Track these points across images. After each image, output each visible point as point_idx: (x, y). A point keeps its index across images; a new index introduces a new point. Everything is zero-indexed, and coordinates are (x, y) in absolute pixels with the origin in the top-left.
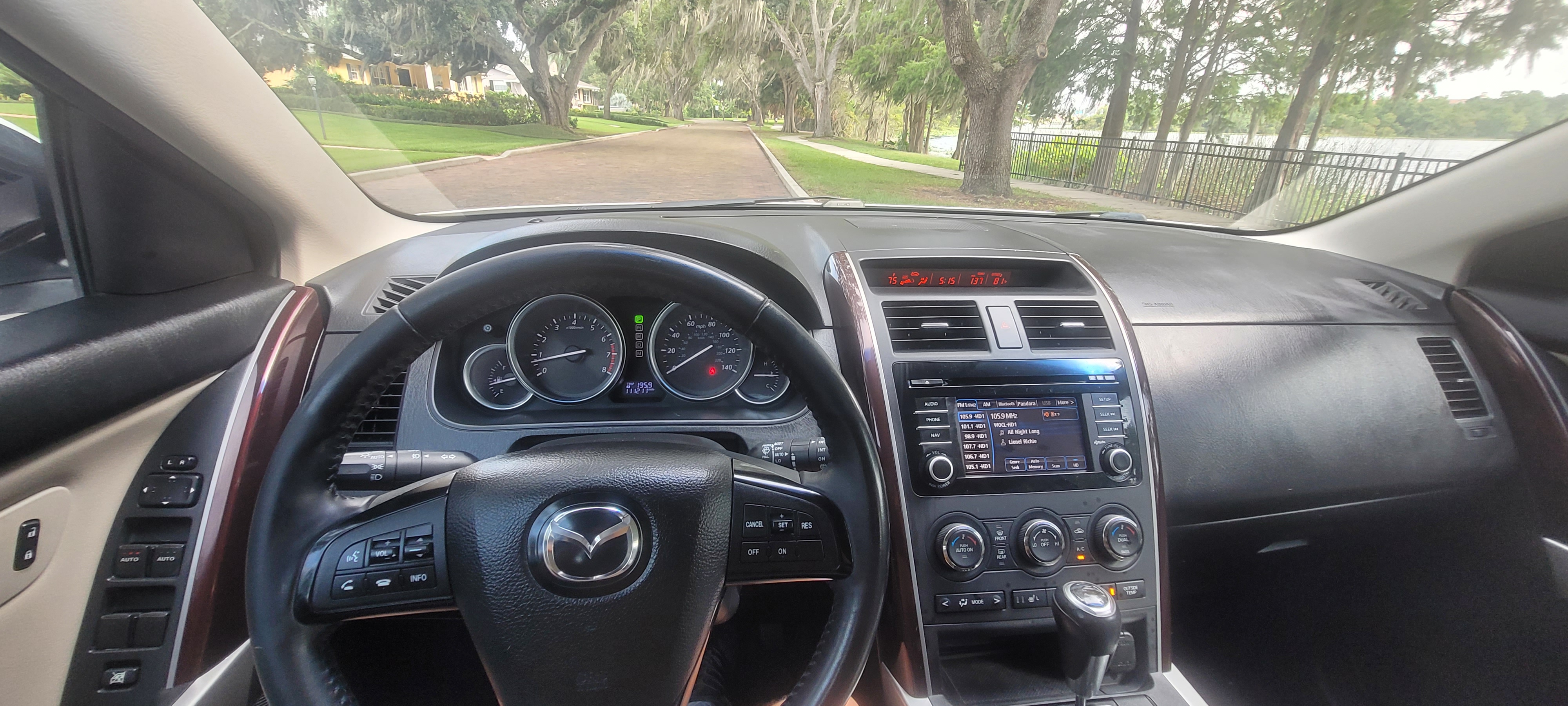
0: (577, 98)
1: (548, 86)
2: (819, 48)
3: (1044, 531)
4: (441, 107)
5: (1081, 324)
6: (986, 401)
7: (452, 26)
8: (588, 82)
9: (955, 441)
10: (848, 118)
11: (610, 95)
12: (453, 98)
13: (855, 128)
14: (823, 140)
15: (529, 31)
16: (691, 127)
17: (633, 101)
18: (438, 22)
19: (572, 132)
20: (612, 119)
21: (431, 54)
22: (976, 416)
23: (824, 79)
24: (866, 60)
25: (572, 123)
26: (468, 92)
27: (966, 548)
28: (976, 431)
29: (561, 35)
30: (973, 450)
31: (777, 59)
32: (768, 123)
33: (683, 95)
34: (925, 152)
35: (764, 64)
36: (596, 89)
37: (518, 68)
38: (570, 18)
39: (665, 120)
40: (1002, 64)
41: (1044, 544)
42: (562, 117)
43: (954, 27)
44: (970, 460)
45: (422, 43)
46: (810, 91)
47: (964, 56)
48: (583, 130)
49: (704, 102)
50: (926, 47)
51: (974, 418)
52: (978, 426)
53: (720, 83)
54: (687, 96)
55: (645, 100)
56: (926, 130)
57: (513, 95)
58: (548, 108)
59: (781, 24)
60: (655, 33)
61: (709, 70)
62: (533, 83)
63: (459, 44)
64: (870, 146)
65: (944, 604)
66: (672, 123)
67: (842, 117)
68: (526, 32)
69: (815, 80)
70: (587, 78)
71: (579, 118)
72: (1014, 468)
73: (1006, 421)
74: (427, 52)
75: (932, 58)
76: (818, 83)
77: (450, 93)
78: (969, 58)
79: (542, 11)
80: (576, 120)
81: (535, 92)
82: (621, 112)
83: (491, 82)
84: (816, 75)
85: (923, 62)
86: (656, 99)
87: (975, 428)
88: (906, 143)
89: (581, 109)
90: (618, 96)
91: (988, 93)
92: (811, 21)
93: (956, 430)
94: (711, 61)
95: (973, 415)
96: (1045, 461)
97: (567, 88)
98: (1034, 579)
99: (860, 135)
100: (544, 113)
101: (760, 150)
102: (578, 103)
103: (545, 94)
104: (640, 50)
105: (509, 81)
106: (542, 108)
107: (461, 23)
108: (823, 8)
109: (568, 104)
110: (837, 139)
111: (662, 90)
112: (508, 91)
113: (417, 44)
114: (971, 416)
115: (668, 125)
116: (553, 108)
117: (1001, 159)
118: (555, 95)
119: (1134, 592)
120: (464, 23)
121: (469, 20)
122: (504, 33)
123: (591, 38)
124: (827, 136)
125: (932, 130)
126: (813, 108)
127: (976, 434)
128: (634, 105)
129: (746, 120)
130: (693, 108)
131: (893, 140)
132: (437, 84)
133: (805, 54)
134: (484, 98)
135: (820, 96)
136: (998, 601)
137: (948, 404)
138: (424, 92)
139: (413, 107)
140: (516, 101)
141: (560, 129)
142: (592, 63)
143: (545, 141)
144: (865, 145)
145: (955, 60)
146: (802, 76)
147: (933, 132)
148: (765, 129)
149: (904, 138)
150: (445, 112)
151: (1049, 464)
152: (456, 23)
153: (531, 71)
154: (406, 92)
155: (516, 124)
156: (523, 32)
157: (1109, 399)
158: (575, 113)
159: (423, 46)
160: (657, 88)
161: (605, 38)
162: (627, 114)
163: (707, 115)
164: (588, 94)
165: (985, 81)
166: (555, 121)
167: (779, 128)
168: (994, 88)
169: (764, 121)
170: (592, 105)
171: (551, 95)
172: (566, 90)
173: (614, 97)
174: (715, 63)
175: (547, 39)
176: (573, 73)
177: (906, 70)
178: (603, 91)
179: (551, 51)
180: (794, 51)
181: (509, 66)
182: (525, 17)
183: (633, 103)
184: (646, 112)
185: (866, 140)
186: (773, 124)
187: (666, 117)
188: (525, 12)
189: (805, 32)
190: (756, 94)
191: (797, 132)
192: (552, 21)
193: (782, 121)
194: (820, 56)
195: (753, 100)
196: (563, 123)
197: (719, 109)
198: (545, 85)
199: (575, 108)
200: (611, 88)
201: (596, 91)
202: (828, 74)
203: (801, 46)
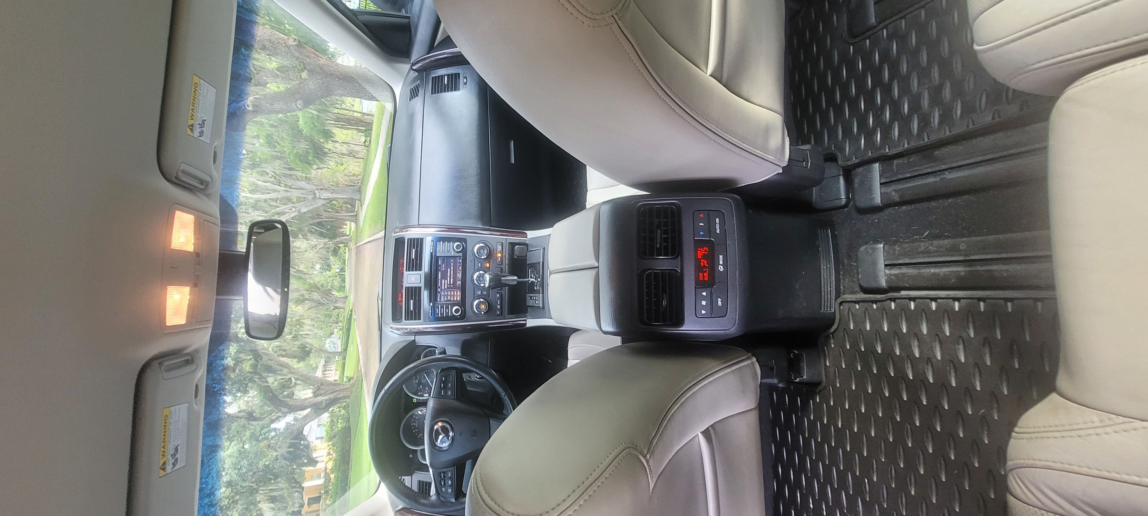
0: (330, 375)
1: (320, 399)
2: (289, 194)
4: (337, 474)
5: (415, 249)
6: (438, 290)
7: (275, 468)
8: (317, 367)
9: (450, 304)
10: (346, 171)
11: (326, 352)
12: (330, 465)
13: (354, 167)
14: (363, 193)
15: (277, 413)
16: (353, 290)
17: (332, 334)
18: (272, 477)
19: (356, 380)
20: (347, 351)
21: (296, 484)
22: (442, 295)
23: (313, 191)
24: (299, 159)
25: (349, 380)
26: (325, 455)
27: (481, 306)
29: (280, 389)
30: (453, 296)
32: (350, 232)
33: (327, 297)
34: (373, 116)
35: (302, 236)
36: (323, 362)
37: (307, 419)
38: (267, 382)
39: (347, 310)
40: (302, 71)
42: (345, 387)
43: (274, 107)
44: (455, 298)
45: (288, 489)
46: (324, 202)
47: (297, 100)
48: (355, 372)
49: (333, 280)
53: (318, 267)
54: (327, 293)
55: (330, 324)
56: (356, 114)
57: (327, 422)
58: (338, 398)
61: (307, 276)
62: (318, 409)
63: (288, 463)
64: (367, 159)
65: (498, 313)
66: (349, 305)
67: (345, 176)
68: (278, 415)
69: (315, 198)
70: (313, 369)
71: (345, 375)
72: (459, 283)
73: (445, 284)
74: (294, 485)
76: (317, 196)
77: (326, 469)
78: (298, 96)
79: (261, 404)
80: (347, 377)
81: (325, 407)
82: (340, 342)
83: (317, 439)
84: (310, 197)
86: (330, 316)
87: (446, 295)
88: (366, 131)
89: (338, 373)
90: (328, 345)
91: (325, 83)
92: (266, 199)
96: (458, 272)
97: (321, 384)
99: (359, 164)
100: (342, 401)
102: (333, 376)
103: (327, 400)
104: (291, 330)
105: (317, 426)
106: (337, 402)
107: (272, 461)
109: (334, 384)
112: (324, 425)
113: (288, 493)
115: (351, 308)
116: (337, 395)
118: (327, 393)
120: (272, 460)
121: (270, 456)
122: (279, 429)
124: (360, 190)
125: (355, 110)
126: (337, 200)
128: (335, 333)
129: (347, 249)
130: (337, 288)
131: (364, 140)
132: (319, 477)
133: (294, 205)
134: (330, 443)
135: (328, 195)
136: (499, 295)
138: (325, 487)
139: (337, 493)
140: (332, 421)
141: (354, 389)
142: (301, 364)
143: (363, 400)
144: (367, 161)
145: (300, 107)
146: (311, 208)
148: (355, 236)
149: (361, 131)
150: (340, 471)
152: (273, 466)
153: (309, 410)
154: (325, 499)
155: (349, 420)
156: (279, 417)
158: (341, 378)
159: (290, 488)
160: (321, 316)
161: (283, 356)
162: (342, 339)
163: (343, 278)
164: (327, 368)
165: (316, 85)
166: (347, 393)
167: (353, 225)
168: (321, 79)
169: (348, 235)
170: (335, 364)
171: (327, 396)
172: (323, 385)
173: (328, 348)
174: (302, 272)
175: (284, 399)
176: (310, 379)
177: (306, 130)
178: (324, 357)
179: (293, 396)
180: (292, 213)
181: (305, 426)
182: (266, 416)
183: (334, 334)
184: (340, 324)
185: (363, 160)
186: (350, 229)
187: (344, 309)
188: (262, 416)
189: (276, 204)
190: (326, 242)
191: (357, 211)
192: (270, 396)
193: (348, 223)
194: (295, 194)
195: (331, 244)
196: (349, 387)
197: (338, 268)
198: (319, 400)
199: (337, 378)
200: (321, 350)
201: (324, 362)
202: (310, 187)
203: (288, 208)
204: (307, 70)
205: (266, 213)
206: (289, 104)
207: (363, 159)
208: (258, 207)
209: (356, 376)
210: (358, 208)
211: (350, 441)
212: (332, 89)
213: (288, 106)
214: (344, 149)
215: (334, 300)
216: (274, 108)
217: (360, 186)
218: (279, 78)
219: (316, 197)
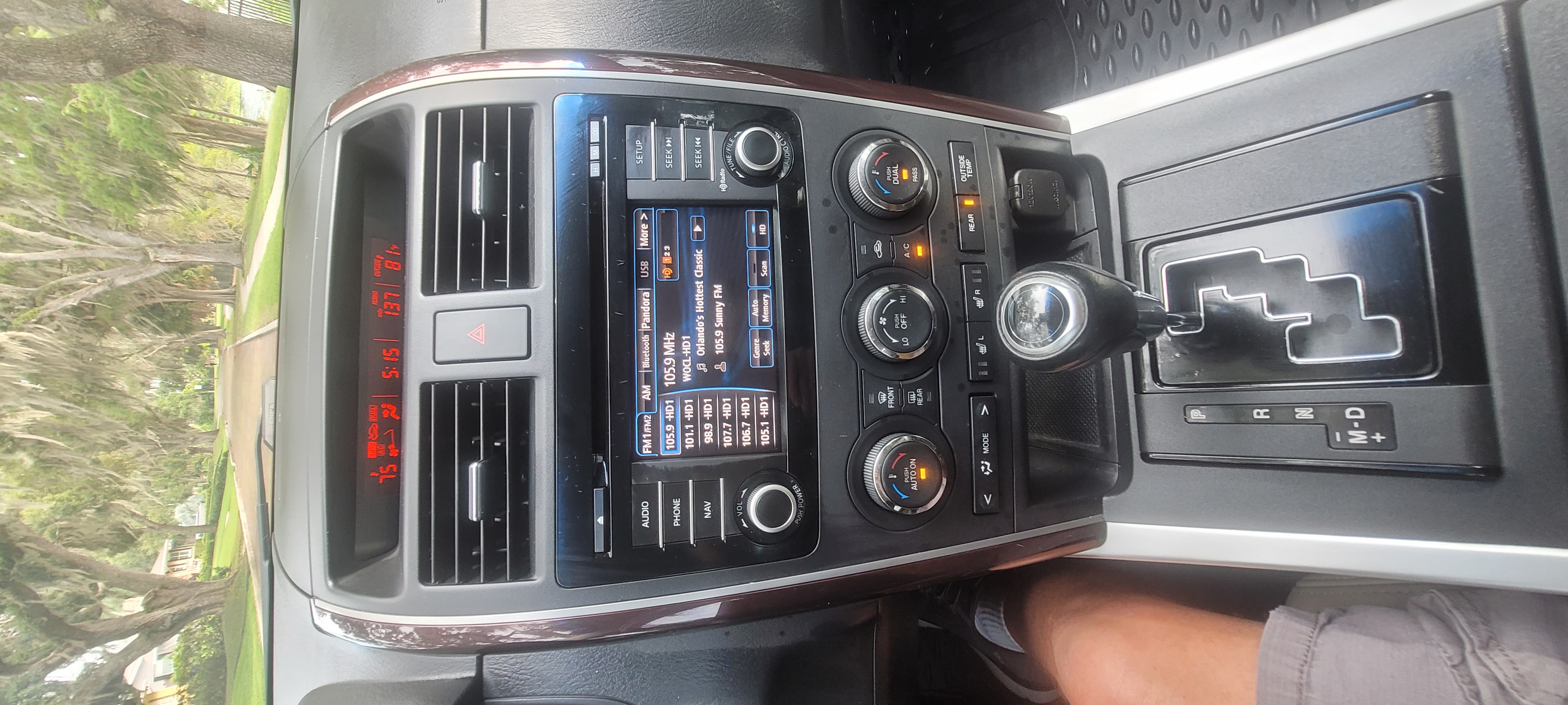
0: (182, 569)
1: (158, 614)
2: (88, 253)
3: (883, 321)
5: (477, 167)
6: (640, 394)
8: (156, 555)
9: (721, 470)
10: (212, 220)
11: (176, 527)
13: (227, 212)
14: (247, 255)
15: (61, 651)
16: (229, 419)
17: (188, 495)
19: (236, 574)
20: (217, 522)
22: (670, 417)
23: (143, 249)
24: (109, 192)
25: (224, 573)
27: (910, 470)
28: (697, 421)
29: (70, 605)
30: (734, 428)
31: (111, 312)
32: (222, 324)
33: (177, 433)
34: (265, 125)
35: (119, 329)
36: (168, 544)
37: (129, 655)
38: (36, 598)
39: (217, 454)
40: (102, 6)
41: (904, 323)
42: (212, 588)
43: (28, 67)
44: (752, 435)
46: (165, 268)
47: (88, 61)
48: (233, 561)
49: (189, 403)
50: (81, 106)
51: (673, 422)
52: (689, 415)
53: (156, 383)
54: (177, 426)
55: (184, 479)
56: (232, 121)
57: (178, 652)
58: (198, 608)
59: (43, 304)
60: (62, 478)
61: (131, 400)
62: (155, 631)
64: (255, 197)
65: (988, 502)
66: (222, 445)
67: (211, 228)
68: (64, 655)
69: (146, 261)
70: (147, 560)
71: (215, 566)
72: (767, 350)
73: (679, 357)
75: (102, 100)
76: (152, 257)
78: (91, 52)
79: (24, 636)
80: (218, 569)
81: (172, 627)
82: (205, 510)
83: (157, 679)
84: (138, 259)
85: (110, 113)
86: (183, 465)
87: (694, 421)
88: (251, 150)
89: (200, 561)
90: (180, 515)
91: (154, 35)
92: (36, 261)
93: (698, 469)
94: (115, 398)
95: (667, 422)
96: (755, 288)
97: (163, 587)
98: (952, 340)
99: (239, 207)
100: (207, 612)
101: (263, 338)
102: (190, 568)
103: (174, 615)
104: (95, 496)
105: (154, 660)
106: (198, 615)
108: (12, 243)
109: (191, 584)
110: (245, 238)
111: (169, 459)
112: (172, 658)
114: (670, 427)
115: (225, 450)
116: (197, 602)
117: (269, 35)
118: (176, 602)
119: (969, 163)
122: (66, 681)
123: (72, 564)
124: (241, 249)
125: (232, 113)
126: (195, 266)
127: (704, 420)
128: (194, 493)
129: (217, 351)
130: (198, 418)
131: (248, 165)
133: (100, 273)
134: (183, 688)
135: (173, 256)
136: (985, 407)
137: (647, 481)
140: (188, 648)
141: (231, 589)
142: (119, 557)
144: (254, 201)
145: (95, 73)
146: (138, 278)
147: (234, 110)
148: (231, 329)
149: (242, 151)
151: (762, 281)
153: (137, 635)
155: (223, 644)
156: (66, 658)
157: (638, 143)
158: (208, 568)
160: (166, 465)
161: (74, 545)
162: (209, 503)
163: (209, 399)
164: (177, 554)
165: (134, 36)
166: (218, 597)
167: (228, 309)
168: (146, 25)
169: (219, 328)
170: (194, 547)
171: (175, 607)
172: (166, 588)
173: (180, 521)
174: (119, 393)
175: (76, 624)
176: (137, 581)
177: (125, 140)
178: (171, 536)
179: (100, 614)
180: (94, 287)
181: (126, 666)
182: (34, 658)
183: (191, 495)
184: (205, 477)
185: (246, 200)
186: (223, 317)
187: (212, 452)
188: (26, 660)
189: (58, 271)
190: (173, 339)
191: (235, 286)
192: (42, 621)
193: (218, 306)
194: (102, 252)
195: (184, 342)
196: (221, 587)
197: (199, 384)
198: (159, 616)
199: (198, 570)
200: (165, 526)
201: (170, 544)
202: (134, 243)
203: (85, 277)
204: (111, 5)
205: (36, 286)
206: (67, 65)
207: (248, 198)
208: (17, 277)
209: (236, 565)
210: (237, 281)
211: (225, 679)
212: (172, 48)
213: (66, 69)
214: (209, 181)
215: (191, 438)
216: (31, 70)
217: (241, 242)
218: (44, 15)
219: (149, 258)
